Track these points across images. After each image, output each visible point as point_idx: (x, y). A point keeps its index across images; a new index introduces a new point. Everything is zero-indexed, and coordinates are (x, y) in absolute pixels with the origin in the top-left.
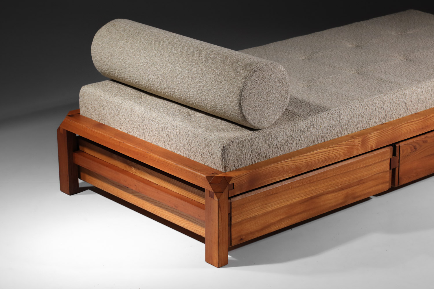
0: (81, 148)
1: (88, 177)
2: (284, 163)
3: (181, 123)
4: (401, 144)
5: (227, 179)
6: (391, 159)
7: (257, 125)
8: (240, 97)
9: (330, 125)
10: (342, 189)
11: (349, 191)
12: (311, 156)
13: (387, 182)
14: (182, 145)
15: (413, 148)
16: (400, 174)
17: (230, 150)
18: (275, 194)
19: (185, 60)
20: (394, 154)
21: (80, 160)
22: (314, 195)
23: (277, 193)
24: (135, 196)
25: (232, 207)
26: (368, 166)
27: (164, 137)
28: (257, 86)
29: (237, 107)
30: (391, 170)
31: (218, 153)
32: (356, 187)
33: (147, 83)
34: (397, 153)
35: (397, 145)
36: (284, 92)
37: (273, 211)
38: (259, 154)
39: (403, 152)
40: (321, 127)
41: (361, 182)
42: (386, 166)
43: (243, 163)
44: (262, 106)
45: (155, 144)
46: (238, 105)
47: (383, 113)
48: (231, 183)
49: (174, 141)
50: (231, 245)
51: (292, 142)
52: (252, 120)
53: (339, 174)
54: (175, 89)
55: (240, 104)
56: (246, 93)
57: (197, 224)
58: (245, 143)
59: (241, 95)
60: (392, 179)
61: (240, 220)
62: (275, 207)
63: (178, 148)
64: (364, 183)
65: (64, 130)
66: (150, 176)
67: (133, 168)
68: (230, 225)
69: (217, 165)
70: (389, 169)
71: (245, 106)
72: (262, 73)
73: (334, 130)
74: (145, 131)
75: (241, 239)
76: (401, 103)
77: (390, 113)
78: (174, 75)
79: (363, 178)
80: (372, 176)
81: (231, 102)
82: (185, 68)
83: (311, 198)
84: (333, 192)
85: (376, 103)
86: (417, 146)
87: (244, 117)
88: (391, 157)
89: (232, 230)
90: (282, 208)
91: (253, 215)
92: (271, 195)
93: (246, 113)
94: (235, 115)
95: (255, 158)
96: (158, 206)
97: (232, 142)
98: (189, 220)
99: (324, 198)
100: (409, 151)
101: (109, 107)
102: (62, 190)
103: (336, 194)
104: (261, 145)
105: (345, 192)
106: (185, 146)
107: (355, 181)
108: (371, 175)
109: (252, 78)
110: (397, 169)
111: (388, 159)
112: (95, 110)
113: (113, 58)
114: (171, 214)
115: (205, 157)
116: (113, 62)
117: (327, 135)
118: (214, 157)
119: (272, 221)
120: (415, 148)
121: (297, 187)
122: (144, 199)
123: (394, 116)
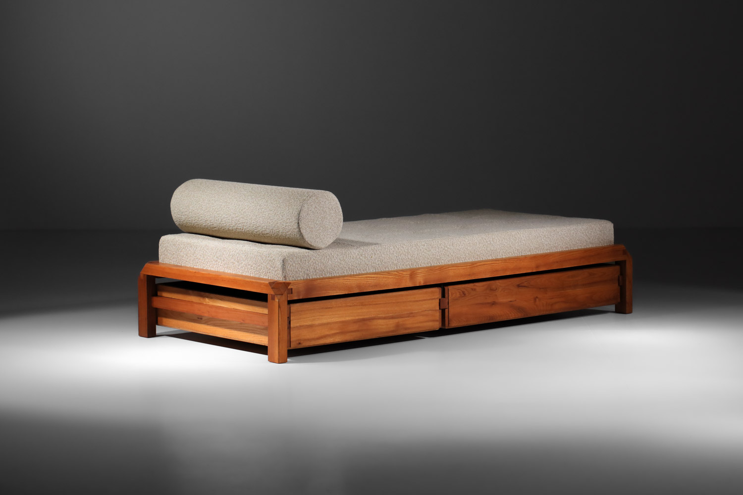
0: (159, 293)
1: (165, 320)
2: (337, 280)
3: (249, 248)
4: (450, 287)
5: (286, 285)
6: (440, 299)
7: (314, 244)
8: (299, 218)
9: (381, 258)
10: (392, 318)
11: (400, 320)
12: (362, 279)
13: (437, 321)
14: (249, 267)
15: (462, 293)
16: (450, 315)
17: (289, 262)
18: (329, 308)
19: (253, 197)
20: (443, 295)
21: (157, 303)
22: (366, 317)
23: (332, 308)
24: (208, 325)
25: (291, 312)
26: (417, 301)
27: (234, 263)
28: (313, 210)
29: (296, 226)
30: (441, 310)
31: (279, 264)
32: (406, 319)
33: (220, 224)
34: (446, 296)
35: (446, 288)
36: (338, 219)
37: (328, 324)
38: (315, 271)
39: (452, 295)
40: (372, 257)
41: (411, 315)
42: (435, 304)
43: (301, 276)
44: (318, 228)
45: (226, 272)
46: (296, 224)
47: (431, 256)
48: (289, 287)
49: (243, 265)
50: (290, 347)
51: (345, 266)
52: (309, 238)
53: (389, 303)
54: (244, 223)
55: (298, 223)
56: (303, 214)
57: (261, 334)
58: (303, 258)
59: (299, 214)
60: (442, 319)
61: (298, 325)
62: (329, 320)
63: (246, 270)
64: (414, 316)
65: (144, 275)
66: (220, 301)
67: (207, 299)
68: (289, 328)
69: (278, 277)
70: (438, 309)
71: (302, 225)
72: (317, 198)
73: (385, 263)
74: (217, 263)
75: (300, 343)
76: (449, 250)
77: (438, 257)
78: (244, 211)
79: (413, 312)
80: (422, 311)
81: (291, 222)
82: (253, 202)
83: (364, 320)
84: (385, 318)
85: (424, 246)
86: (466, 292)
87: (301, 234)
88: (440, 297)
89: (291, 333)
90: (336, 323)
91: (310, 323)
92: (326, 308)
93: (303, 231)
94: (295, 234)
95: (312, 273)
96: (228, 328)
97: (292, 255)
98: (254, 333)
99: (375, 322)
100: (458, 295)
101: (186, 248)
102: (141, 335)
103: (387, 321)
104: (317, 263)
105: (396, 321)
106: (252, 266)
107: (406, 313)
108: (420, 311)
109: (309, 202)
110: (446, 310)
111: (437, 298)
112: (173, 255)
113: (191, 207)
114: (239, 332)
115: (269, 271)
116: (190, 211)
117: (378, 266)
118: (276, 269)
119: (328, 333)
120: (463, 293)
121: (350, 306)
122: (216, 326)
123: (443, 261)
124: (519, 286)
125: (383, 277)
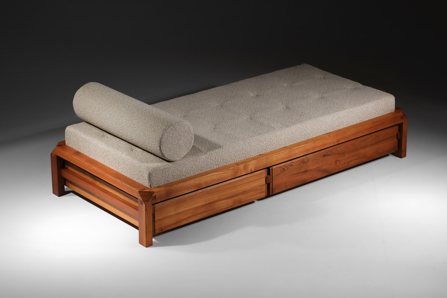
0: (66, 166)
1: (70, 185)
2: (189, 182)
3: (125, 156)
4: (274, 167)
5: (151, 193)
6: (266, 177)
7: (172, 159)
8: (160, 143)
9: (222, 157)
10: (231, 197)
11: (236, 198)
12: (208, 177)
13: (264, 192)
14: (126, 170)
15: (282, 170)
16: (273, 186)
17: (153, 174)
18: (184, 201)
19: (129, 115)
20: (269, 173)
21: (66, 175)
22: (211, 201)
23: (186, 201)
24: (99, 199)
25: (155, 210)
26: (249, 182)
27: (115, 164)
28: (171, 135)
29: (158, 148)
30: (267, 184)
31: (146, 176)
32: (241, 196)
33: (107, 128)
34: (271, 174)
35: (270, 168)
36: (190, 138)
37: (183, 212)
38: (173, 177)
39: (275, 173)
40: (216, 158)
41: (244, 192)
42: (263, 181)
43: (162, 182)
44: (175, 148)
45: (111, 167)
46: (159, 147)
47: (260, 148)
48: (153, 195)
49: (121, 167)
50: (155, 233)
51: (196, 169)
52: (167, 156)
53: (229, 188)
54: (123, 133)
55: (160, 147)
56: (164, 140)
57: (135, 219)
58: (164, 170)
59: (160, 140)
60: (268, 189)
61: (160, 218)
62: (184, 210)
63: (124, 171)
64: (247, 193)
65: (55, 155)
66: (108, 188)
67: (98, 182)
68: (154, 221)
69: (146, 183)
70: (265, 184)
71: (163, 148)
72: (174, 127)
73: (225, 160)
74: (104, 159)
75: (162, 230)
76: (273, 141)
77: (265, 148)
78: (123, 125)
79: (246, 190)
80: (253, 188)
81: (155, 145)
82: (129, 121)
83: (209, 203)
84: (225, 199)
85: (255, 142)
86: (286, 168)
87: (162, 154)
88: (267, 175)
89: (156, 224)
90: (189, 210)
91: (170, 214)
92: (182, 202)
93: (164, 152)
94: (158, 153)
95: (171, 179)
96: (112, 206)
97: (155, 170)
98: (130, 216)
99: (218, 203)
100: (279, 171)
101: (83, 142)
102: (54, 193)
103: (227, 200)
104: (174, 171)
105: (233, 199)
106: (128, 170)
107: (241, 192)
108: (251, 188)
109: (168, 131)
110: (271, 184)
111: (264, 177)
112: (75, 143)
113: (86, 110)
114: (120, 212)
115: (139, 178)
116: (86, 112)
117: (220, 163)
118: (144, 178)
119: (183, 218)
120: (284, 169)
121: (200, 196)
122: (104, 202)
123: (269, 150)
124: (324, 156)
125: (224, 173)
